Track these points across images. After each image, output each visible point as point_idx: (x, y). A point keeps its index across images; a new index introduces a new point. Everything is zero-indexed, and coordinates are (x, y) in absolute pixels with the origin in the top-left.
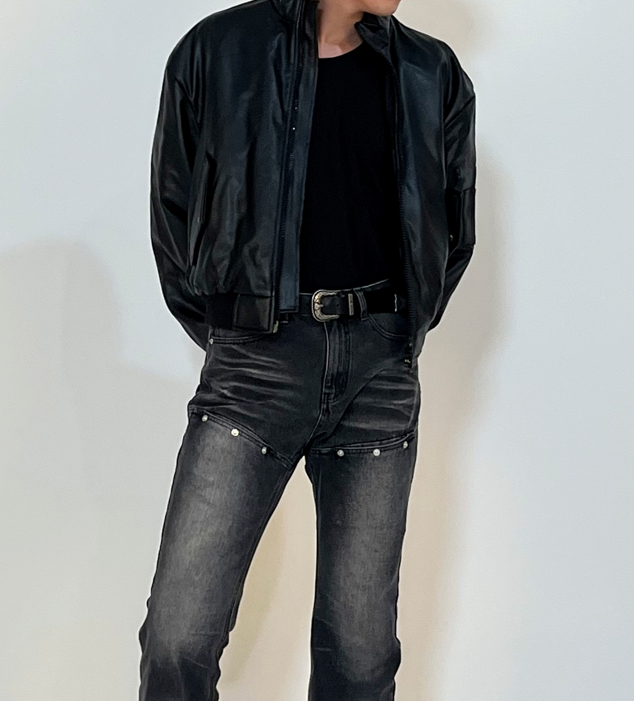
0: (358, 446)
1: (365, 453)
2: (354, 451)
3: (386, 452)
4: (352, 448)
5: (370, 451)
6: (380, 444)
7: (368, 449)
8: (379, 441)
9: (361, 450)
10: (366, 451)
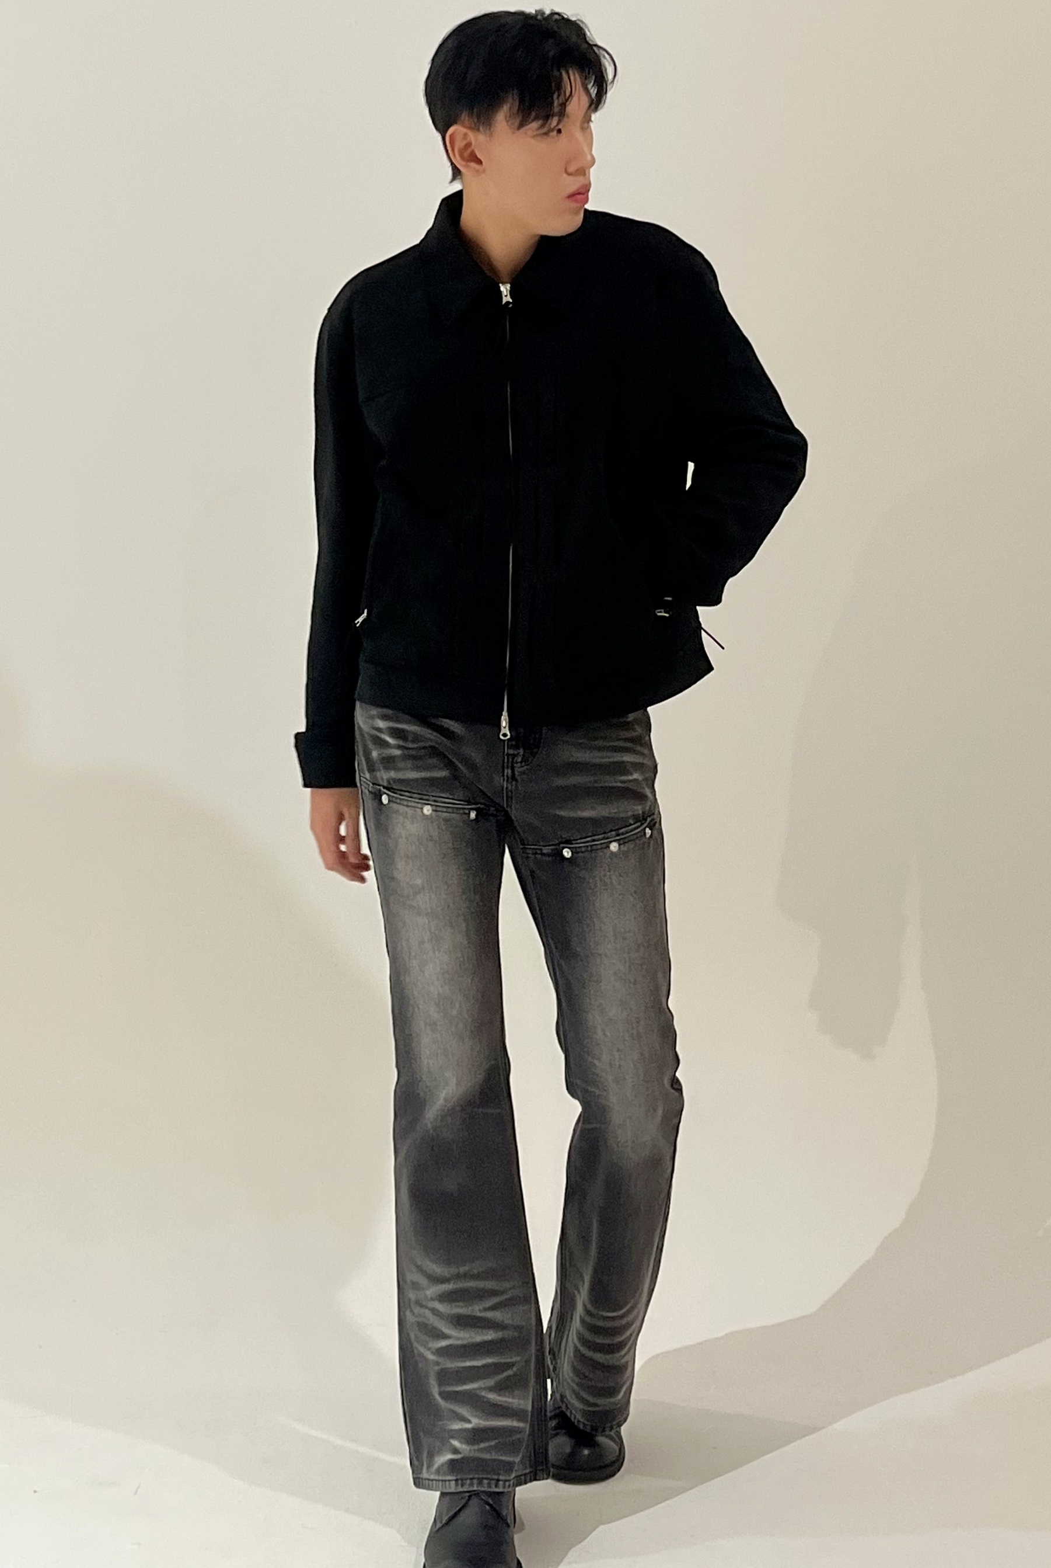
0: (588, 842)
1: (597, 850)
2: (583, 849)
3: (626, 844)
4: (579, 844)
5: (604, 846)
6: (618, 835)
7: (602, 844)
8: (615, 830)
9: (591, 846)
10: (599, 847)
